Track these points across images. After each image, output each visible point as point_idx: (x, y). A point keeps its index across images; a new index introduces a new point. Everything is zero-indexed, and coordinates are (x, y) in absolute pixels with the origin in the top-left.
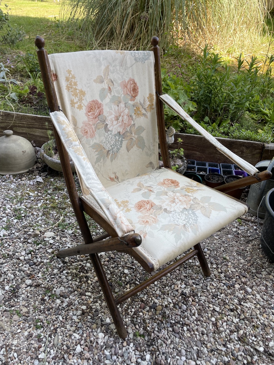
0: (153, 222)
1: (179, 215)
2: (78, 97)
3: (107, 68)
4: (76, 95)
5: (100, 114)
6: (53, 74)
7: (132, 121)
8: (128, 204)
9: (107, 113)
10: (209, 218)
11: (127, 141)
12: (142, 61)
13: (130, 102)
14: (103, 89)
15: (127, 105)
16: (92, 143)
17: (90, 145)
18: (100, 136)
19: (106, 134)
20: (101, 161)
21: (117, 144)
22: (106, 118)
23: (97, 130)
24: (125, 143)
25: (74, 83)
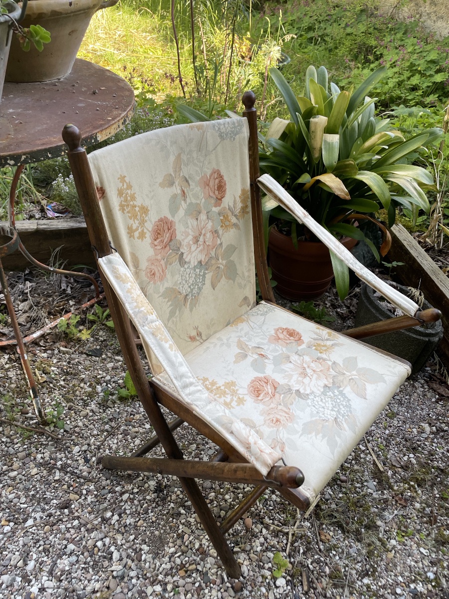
0: (287, 420)
1: (322, 400)
2: (138, 220)
3: (178, 157)
4: (135, 216)
5: (171, 240)
6: (97, 188)
7: (218, 239)
8: (237, 388)
9: (182, 235)
10: (365, 399)
11: (211, 274)
12: (231, 137)
13: (214, 209)
14: (174, 197)
15: (209, 214)
16: (162, 290)
17: (159, 293)
18: (173, 276)
19: (182, 269)
20: (176, 315)
21: (198, 280)
22: (180, 244)
23: (168, 266)
24: (209, 276)
25: (130, 197)
